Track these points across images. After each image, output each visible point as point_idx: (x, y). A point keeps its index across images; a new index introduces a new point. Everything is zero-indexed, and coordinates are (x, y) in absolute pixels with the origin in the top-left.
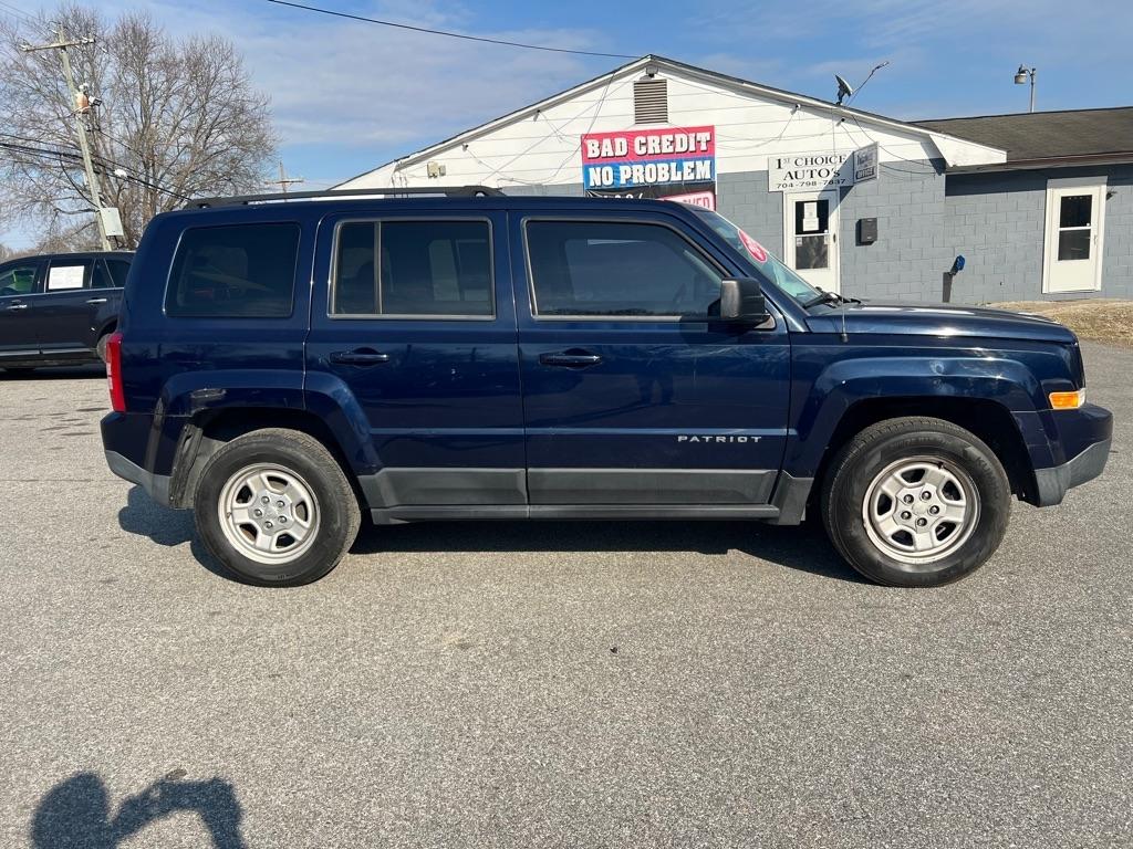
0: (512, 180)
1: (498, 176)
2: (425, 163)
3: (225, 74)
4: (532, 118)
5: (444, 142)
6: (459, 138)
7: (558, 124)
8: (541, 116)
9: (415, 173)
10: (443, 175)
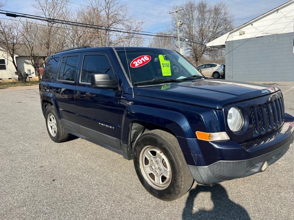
0: (267, 33)
1: (262, 32)
2: (239, 31)
3: (223, 11)
4: (276, 12)
5: (245, 24)
6: (250, 22)
7: (285, 13)
8: (279, 11)
9: (236, 34)
10: (244, 34)
